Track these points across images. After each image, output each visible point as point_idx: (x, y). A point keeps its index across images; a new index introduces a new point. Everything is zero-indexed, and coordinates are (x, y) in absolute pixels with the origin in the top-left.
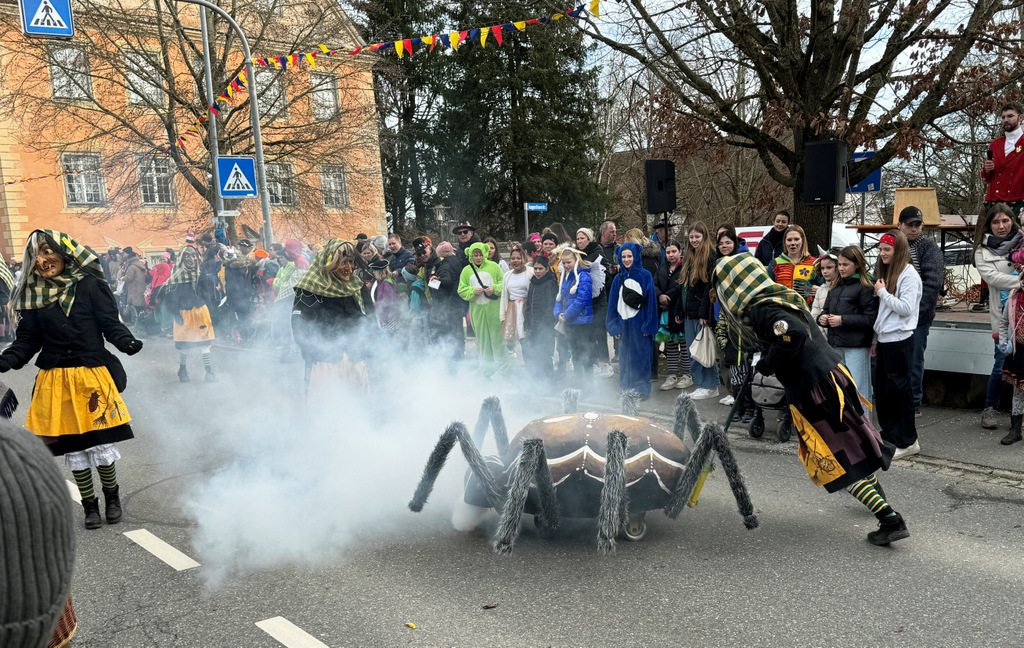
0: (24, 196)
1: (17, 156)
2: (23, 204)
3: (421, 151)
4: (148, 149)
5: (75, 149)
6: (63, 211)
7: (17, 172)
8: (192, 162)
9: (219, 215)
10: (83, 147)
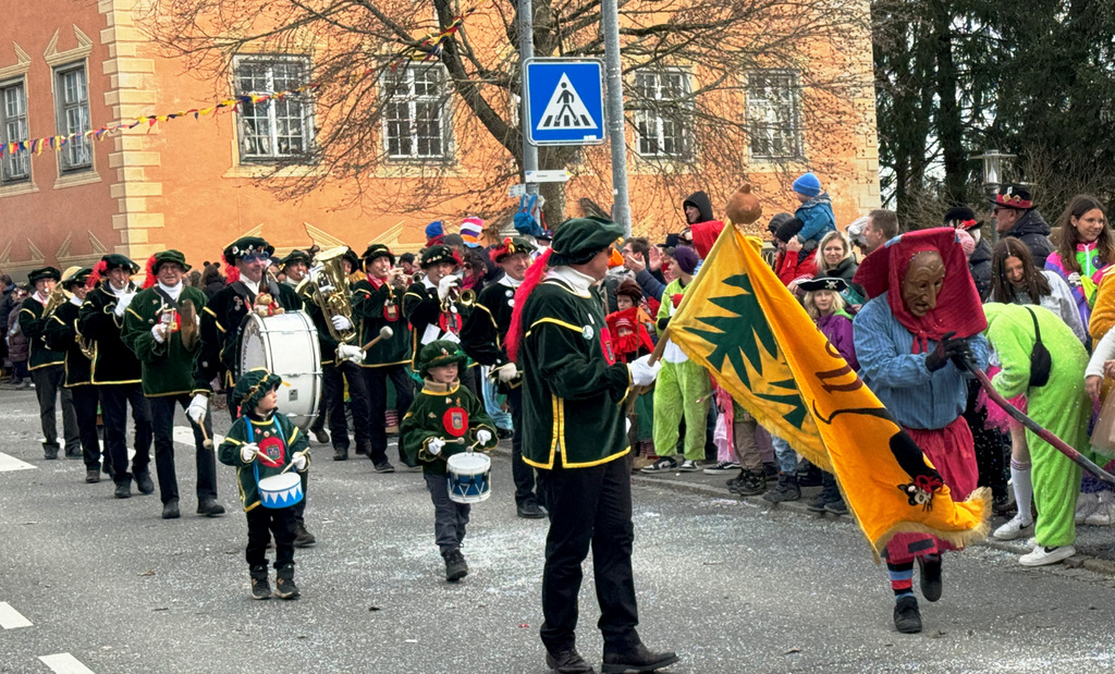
0: (156, 143)
1: (148, 64)
2: (154, 159)
3: (962, 37)
4: (398, 47)
5: (257, 50)
6: (231, 174)
7: (146, 96)
8: (482, 73)
9: (528, 179)
10: (271, 45)
